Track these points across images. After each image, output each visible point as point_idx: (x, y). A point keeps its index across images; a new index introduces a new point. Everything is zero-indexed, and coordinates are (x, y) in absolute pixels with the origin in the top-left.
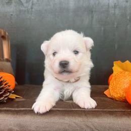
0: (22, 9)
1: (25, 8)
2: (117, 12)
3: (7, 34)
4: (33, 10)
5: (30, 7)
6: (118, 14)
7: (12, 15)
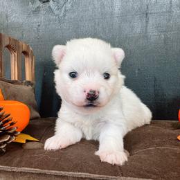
0: (52, 17)
1: (56, 16)
3: (31, 48)
4: (66, 18)
5: (62, 15)
7: (39, 26)
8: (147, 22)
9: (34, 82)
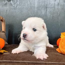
0: (12, 7)
2: (59, 7)
3: (4, 19)
4: (17, 7)
6: (60, 8)
7: (7, 10)
8: (47, 10)
9: (5, 32)
